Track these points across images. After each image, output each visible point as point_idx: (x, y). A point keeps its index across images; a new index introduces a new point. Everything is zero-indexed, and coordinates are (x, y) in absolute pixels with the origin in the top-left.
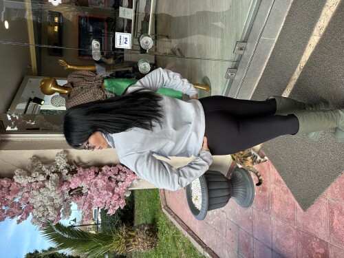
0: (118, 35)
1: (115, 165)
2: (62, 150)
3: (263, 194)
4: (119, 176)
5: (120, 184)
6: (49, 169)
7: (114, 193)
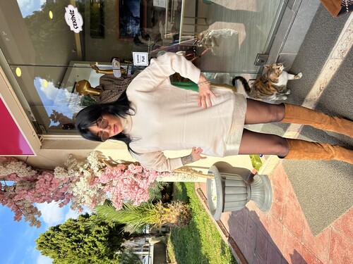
0: (135, 54)
3: (279, 204)
5: (145, 181)
6: (82, 166)
7: (139, 188)
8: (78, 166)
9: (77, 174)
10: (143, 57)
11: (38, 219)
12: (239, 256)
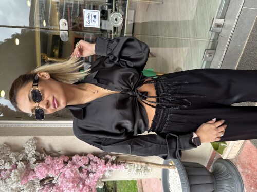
0: (86, 12)
1: (86, 154)
2: (32, 137)
4: (90, 167)
6: (16, 157)
7: (84, 185)
8: (11, 156)
10: (95, 16)
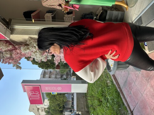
9: (35, 50)
11: (19, 65)
12: (115, 81)
